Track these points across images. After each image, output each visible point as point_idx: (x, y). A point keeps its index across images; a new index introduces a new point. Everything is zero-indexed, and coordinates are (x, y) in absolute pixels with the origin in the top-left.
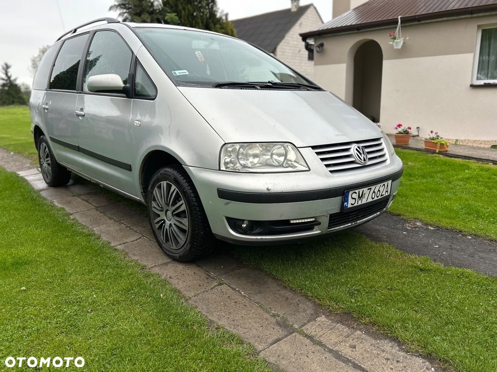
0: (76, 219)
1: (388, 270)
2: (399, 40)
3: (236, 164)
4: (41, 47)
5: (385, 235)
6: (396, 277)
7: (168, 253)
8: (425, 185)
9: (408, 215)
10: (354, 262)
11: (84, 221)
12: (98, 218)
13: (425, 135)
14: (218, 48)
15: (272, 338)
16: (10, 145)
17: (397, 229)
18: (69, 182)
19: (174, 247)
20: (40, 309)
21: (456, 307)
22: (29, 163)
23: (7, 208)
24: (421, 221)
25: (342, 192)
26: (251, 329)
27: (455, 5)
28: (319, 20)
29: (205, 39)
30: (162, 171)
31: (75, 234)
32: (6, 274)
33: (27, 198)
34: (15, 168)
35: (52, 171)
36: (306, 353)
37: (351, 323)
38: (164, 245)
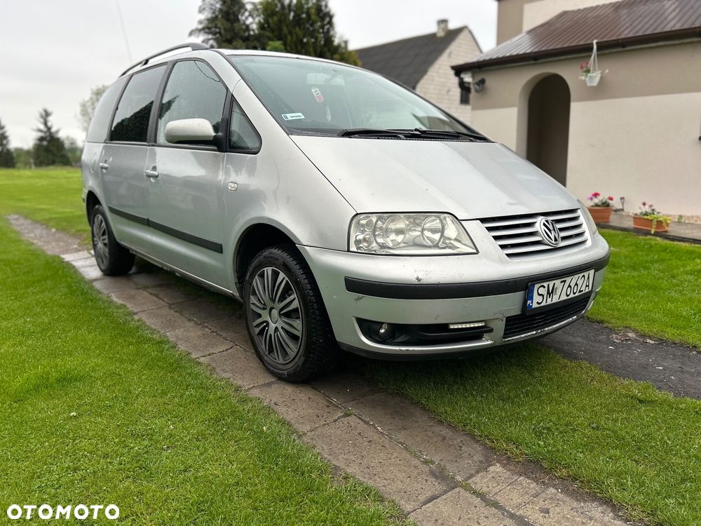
0: (141, 321)
1: (590, 400)
2: (594, 74)
3: (371, 243)
4: (94, 88)
5: (582, 351)
6: (604, 411)
7: (272, 368)
8: (637, 279)
9: (614, 323)
10: (540, 388)
11: (153, 324)
12: (173, 319)
13: (635, 208)
14: (343, 83)
15: (425, 494)
16: (50, 219)
17: (599, 341)
18: (131, 270)
19: (281, 361)
20: (97, 444)
21: (696, 457)
22: (76, 243)
23: (48, 303)
24: (635, 331)
25: (524, 285)
26: (393, 480)
27: (675, 24)
28: (477, 49)
29: (325, 71)
30: (266, 253)
31: (142, 340)
32: (49, 394)
33: (76, 291)
34: (58, 250)
35: (110, 254)
36: (476, 517)
37: (540, 476)
38: (266, 358)
